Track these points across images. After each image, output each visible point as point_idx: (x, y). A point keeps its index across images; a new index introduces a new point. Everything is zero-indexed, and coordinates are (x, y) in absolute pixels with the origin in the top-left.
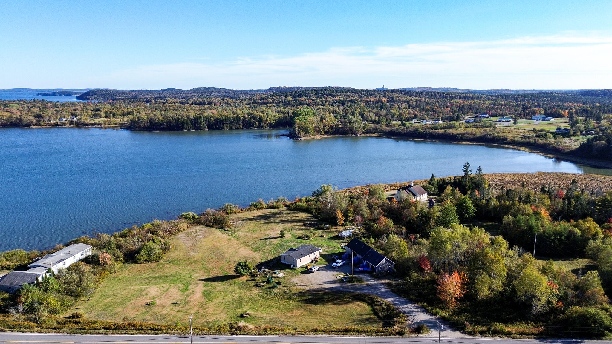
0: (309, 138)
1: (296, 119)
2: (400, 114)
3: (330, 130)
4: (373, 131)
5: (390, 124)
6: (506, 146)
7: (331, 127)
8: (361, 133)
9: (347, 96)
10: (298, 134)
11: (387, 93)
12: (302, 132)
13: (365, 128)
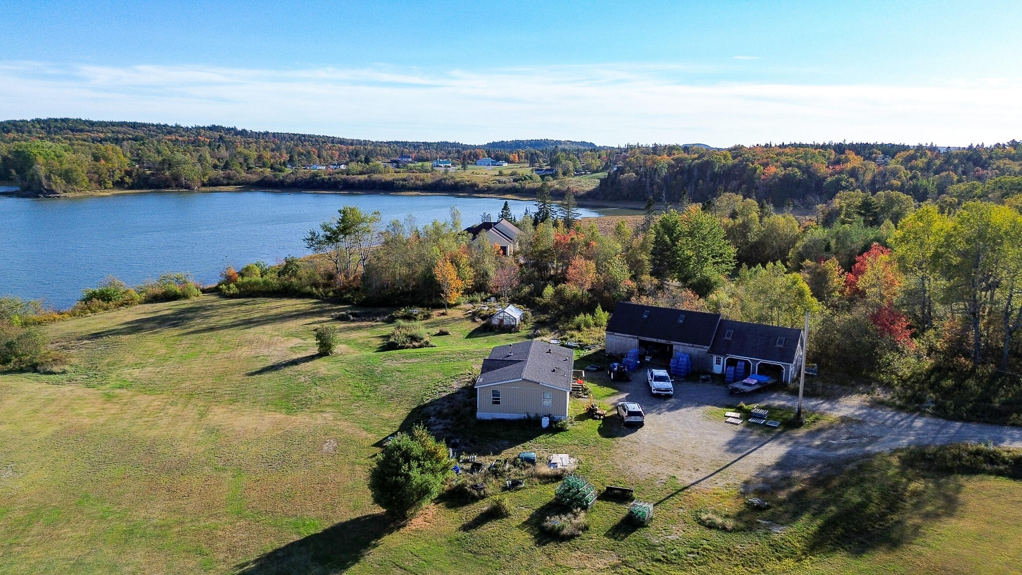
0: (78, 194)
1: (35, 155)
2: (260, 157)
3: (127, 179)
4: (225, 182)
5: (254, 170)
6: (481, 195)
7: (129, 174)
8: (199, 184)
9: (119, 132)
10: (50, 186)
11: (203, 132)
12: (59, 181)
13: (204, 175)
